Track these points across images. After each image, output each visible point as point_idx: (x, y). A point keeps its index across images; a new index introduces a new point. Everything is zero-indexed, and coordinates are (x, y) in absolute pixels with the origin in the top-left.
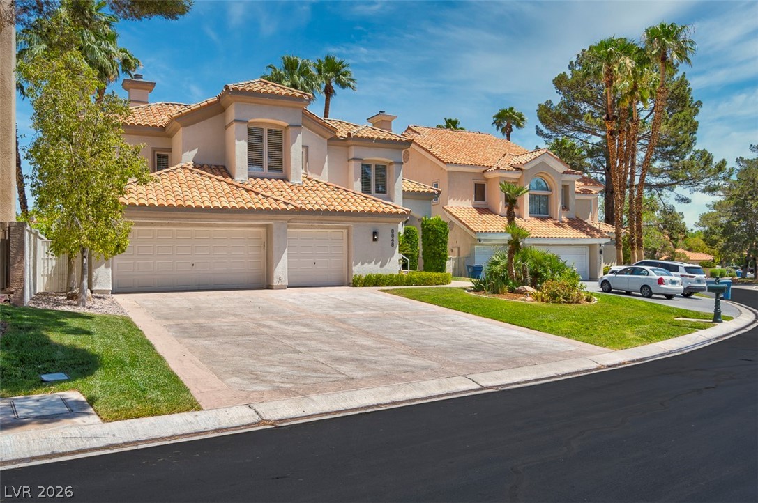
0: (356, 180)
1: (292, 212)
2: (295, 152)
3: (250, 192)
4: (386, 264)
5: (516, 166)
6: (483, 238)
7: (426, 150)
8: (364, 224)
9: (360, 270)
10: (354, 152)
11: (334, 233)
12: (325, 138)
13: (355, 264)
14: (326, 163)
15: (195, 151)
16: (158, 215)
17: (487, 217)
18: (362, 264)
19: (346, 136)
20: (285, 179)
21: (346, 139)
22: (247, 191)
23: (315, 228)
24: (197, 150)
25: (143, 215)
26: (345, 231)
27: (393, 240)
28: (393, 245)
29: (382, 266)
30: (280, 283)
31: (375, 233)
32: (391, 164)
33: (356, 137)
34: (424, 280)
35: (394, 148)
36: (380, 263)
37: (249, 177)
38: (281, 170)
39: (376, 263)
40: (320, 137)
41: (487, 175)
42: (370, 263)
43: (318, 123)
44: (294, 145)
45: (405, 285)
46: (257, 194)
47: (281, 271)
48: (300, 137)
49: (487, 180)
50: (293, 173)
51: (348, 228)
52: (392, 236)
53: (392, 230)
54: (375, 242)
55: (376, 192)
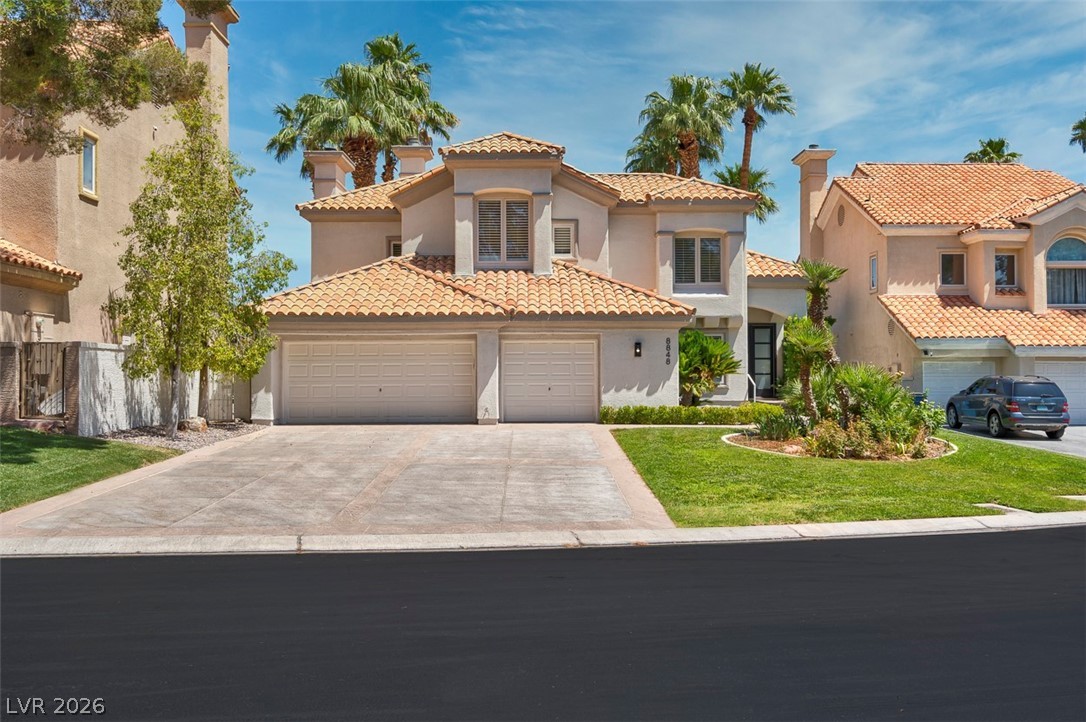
0: (663, 264)
1: (498, 317)
2: (543, 229)
3: (458, 292)
4: (656, 391)
5: (1018, 221)
6: (932, 348)
7: (860, 204)
8: (620, 331)
9: (614, 400)
10: (661, 221)
11: (578, 347)
12: (604, 205)
13: (606, 391)
14: (607, 242)
15: (419, 239)
16: (326, 327)
17: (957, 312)
18: (617, 390)
19: (644, 200)
20: (528, 270)
21: (646, 204)
22: (454, 289)
23: (547, 338)
24: (421, 237)
25: (308, 327)
26: (595, 342)
27: (668, 355)
28: (668, 362)
29: (649, 394)
30: (486, 417)
31: (638, 345)
32: (725, 235)
33: (659, 200)
34: (719, 415)
35: (729, 211)
36: (646, 389)
37: (477, 269)
38: (525, 257)
39: (639, 390)
40: (597, 205)
41: (967, 239)
42: (629, 389)
43: (590, 184)
44: (538, 221)
45: (684, 424)
46: (464, 293)
47: (489, 400)
48: (548, 209)
49: (966, 247)
50: (537, 261)
51: (598, 337)
52: (668, 348)
53: (668, 340)
54: (638, 358)
55: (702, 281)
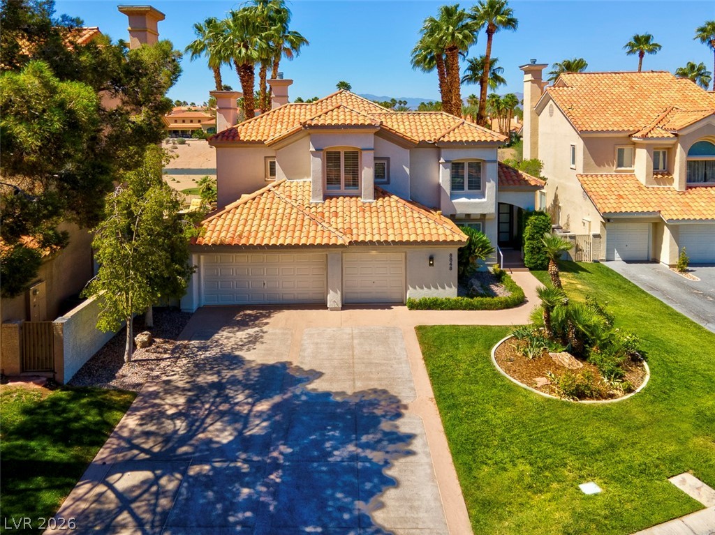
1: (341, 246)
6: (612, 217)
8: (419, 249)
9: (416, 293)
11: (392, 256)
12: (407, 149)
19: (432, 141)
21: (434, 143)
26: (403, 254)
27: (451, 264)
28: (451, 269)
29: (438, 289)
30: (333, 305)
32: (485, 161)
33: (442, 142)
37: (325, 196)
38: (356, 186)
39: (432, 287)
40: (402, 148)
49: (634, 144)
50: (364, 193)
51: (405, 252)
52: (451, 260)
53: (451, 255)
54: (431, 267)
55: (469, 189)
